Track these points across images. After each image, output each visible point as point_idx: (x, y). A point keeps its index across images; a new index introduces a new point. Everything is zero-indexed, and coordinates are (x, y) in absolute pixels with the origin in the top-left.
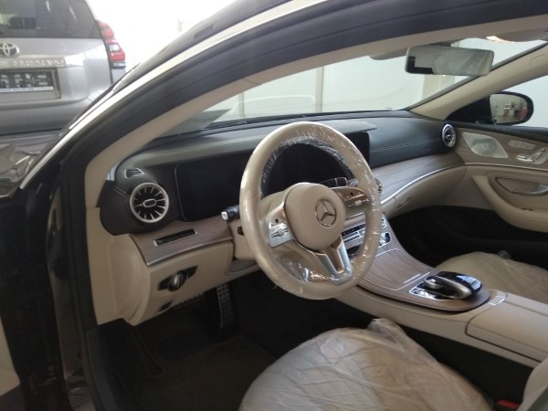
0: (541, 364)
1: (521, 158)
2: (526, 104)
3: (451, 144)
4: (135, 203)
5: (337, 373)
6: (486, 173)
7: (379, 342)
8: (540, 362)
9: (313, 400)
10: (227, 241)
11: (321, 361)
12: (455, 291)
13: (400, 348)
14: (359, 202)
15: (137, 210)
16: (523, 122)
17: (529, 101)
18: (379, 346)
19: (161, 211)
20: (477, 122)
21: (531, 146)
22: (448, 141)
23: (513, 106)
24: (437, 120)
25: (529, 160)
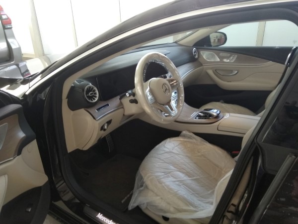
0: (245, 135)
1: (225, 60)
2: (223, 35)
3: (196, 57)
4: (86, 94)
5: (173, 153)
6: (211, 68)
7: (185, 140)
8: (245, 134)
9: (168, 163)
10: (121, 108)
11: (166, 150)
12: (211, 115)
13: (194, 141)
14: (175, 84)
15: (87, 97)
16: (223, 44)
17: (225, 35)
18: (186, 141)
19: (95, 97)
20: (205, 46)
21: (228, 55)
22: (195, 56)
23: (217, 37)
24: (190, 47)
25: (228, 61)
